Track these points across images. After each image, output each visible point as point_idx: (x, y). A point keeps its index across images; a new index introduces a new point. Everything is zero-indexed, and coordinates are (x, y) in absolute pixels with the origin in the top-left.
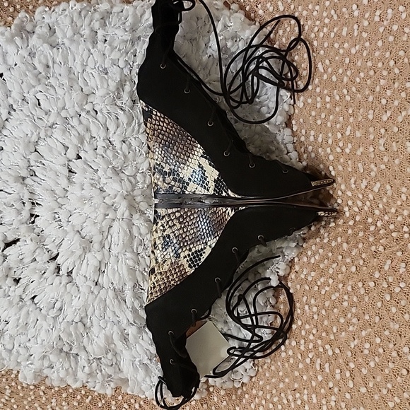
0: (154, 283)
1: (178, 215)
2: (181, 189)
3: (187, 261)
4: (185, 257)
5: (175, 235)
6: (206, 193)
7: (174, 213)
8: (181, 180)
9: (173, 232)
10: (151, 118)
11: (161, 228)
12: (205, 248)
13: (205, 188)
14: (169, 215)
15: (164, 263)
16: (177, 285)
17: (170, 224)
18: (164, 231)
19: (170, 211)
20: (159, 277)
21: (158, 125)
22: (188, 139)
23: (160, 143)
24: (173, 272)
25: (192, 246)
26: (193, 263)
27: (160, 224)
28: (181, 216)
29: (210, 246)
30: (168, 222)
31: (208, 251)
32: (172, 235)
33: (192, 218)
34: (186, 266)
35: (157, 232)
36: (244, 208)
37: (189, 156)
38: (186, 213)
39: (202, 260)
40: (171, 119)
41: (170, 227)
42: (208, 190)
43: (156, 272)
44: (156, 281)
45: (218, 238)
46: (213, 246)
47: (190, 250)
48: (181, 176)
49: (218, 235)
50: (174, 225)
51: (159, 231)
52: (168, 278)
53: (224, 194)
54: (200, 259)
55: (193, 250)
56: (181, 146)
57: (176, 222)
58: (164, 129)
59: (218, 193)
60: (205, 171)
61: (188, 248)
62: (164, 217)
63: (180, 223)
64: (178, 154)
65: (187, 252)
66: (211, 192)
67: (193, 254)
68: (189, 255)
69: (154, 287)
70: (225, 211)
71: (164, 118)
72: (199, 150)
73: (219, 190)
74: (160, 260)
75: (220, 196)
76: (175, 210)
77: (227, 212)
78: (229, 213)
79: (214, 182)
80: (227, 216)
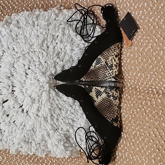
0: (115, 52)
1: (107, 78)
3: (102, 61)
4: (103, 62)
5: (108, 70)
6: (96, 87)
7: (108, 79)
8: (106, 93)
9: (108, 71)
10: (113, 119)
11: (113, 73)
12: (95, 65)
13: (97, 89)
14: (110, 78)
15: (111, 60)
16: (104, 51)
17: (110, 75)
18: (112, 72)
19: (110, 80)
20: (113, 54)
21: (111, 115)
22: (100, 108)
23: (112, 108)
24: (107, 56)
25: (101, 66)
26: (99, 60)
27: (114, 75)
29: (93, 66)
30: (111, 75)
31: (94, 64)
32: (109, 70)
34: (102, 59)
35: (115, 71)
37: (101, 102)
38: (104, 79)
39: (95, 61)
40: (104, 117)
41: (110, 73)
42: (96, 88)
43: (114, 56)
44: (114, 52)
45: (90, 69)
46: (92, 66)
47: (101, 65)
48: (106, 95)
49: (90, 70)
50: (108, 74)
51: (115, 72)
52: (109, 54)
53: (87, 86)
54: (96, 61)
55: (100, 65)
56: (103, 106)
57: (108, 75)
58: (108, 114)
60: (96, 96)
61: (102, 65)
62: (112, 77)
64: (106, 103)
65: (102, 64)
66: (94, 88)
67: (100, 63)
68: (101, 63)
69: (114, 50)
71: (107, 118)
72: (96, 104)
73: (89, 88)
74: (113, 61)
75: (89, 86)
76: (108, 80)
77: (85, 79)
78: (84, 79)
79: (92, 91)
80: (85, 78)
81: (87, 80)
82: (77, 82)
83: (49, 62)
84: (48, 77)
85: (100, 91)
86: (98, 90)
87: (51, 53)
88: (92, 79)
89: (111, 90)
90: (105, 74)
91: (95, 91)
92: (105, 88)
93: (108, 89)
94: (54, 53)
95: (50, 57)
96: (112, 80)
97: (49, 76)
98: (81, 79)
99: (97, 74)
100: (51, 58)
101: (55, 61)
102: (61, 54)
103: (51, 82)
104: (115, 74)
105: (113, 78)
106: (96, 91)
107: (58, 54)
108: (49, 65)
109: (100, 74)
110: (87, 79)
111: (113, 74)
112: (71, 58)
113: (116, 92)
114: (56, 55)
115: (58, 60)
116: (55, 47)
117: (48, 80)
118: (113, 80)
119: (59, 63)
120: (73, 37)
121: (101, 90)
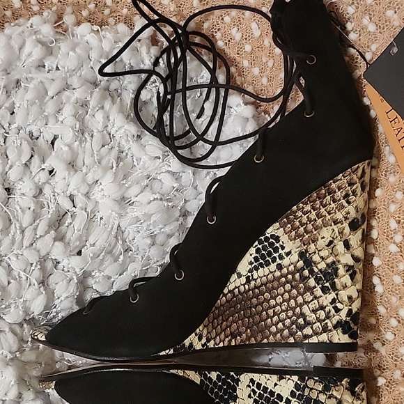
0: (349, 203)
1: (308, 331)
2: (306, 386)
3: (283, 248)
4: (288, 254)
5: (312, 293)
6: (256, 377)
7: (316, 333)
9: (316, 298)
11: (339, 306)
12: (250, 271)
13: (259, 386)
14: (325, 330)
15: (331, 242)
16: (296, 203)
17: (322, 314)
18: (333, 301)
19: (324, 338)
20: (339, 216)
24: (310, 227)
25: (278, 274)
26: (271, 245)
27: (343, 314)
28: (301, 328)
29: (239, 276)
30: (328, 317)
31: (244, 266)
32: (318, 292)
33: (280, 325)
34: (284, 239)
35: (350, 298)
36: (163, 353)
38: (292, 334)
39: (252, 250)
41: (322, 308)
42: (252, 381)
43: (346, 225)
44: (343, 207)
45: (226, 291)
46: (234, 276)
47: (280, 267)
49: (225, 295)
50: (314, 311)
51: (346, 299)
52: (319, 216)
53: (213, 375)
54: (258, 251)
55: (273, 267)
57: (311, 317)
59: (228, 376)
61: (285, 271)
62: (335, 327)
63: (303, 315)
65: (286, 262)
66: (245, 378)
67: (274, 260)
68: (281, 258)
69: (347, 195)
70: (208, 340)
73: (224, 382)
74: (340, 247)
75: (224, 371)
76: (314, 340)
77: (204, 340)
78: (200, 339)
79: (236, 397)
80: (205, 333)
81: (212, 342)
82: (167, 356)
83: (13, 258)
84: (10, 336)
85: (272, 393)
86: (265, 389)
87: (26, 219)
88: (233, 336)
89: (326, 389)
90: (298, 310)
91: (250, 396)
92: (295, 378)
93: (311, 383)
94: (36, 216)
95: (18, 237)
96: (336, 341)
97: (18, 329)
98: (187, 342)
99: (260, 314)
100: (26, 243)
101: (43, 253)
102: (69, 220)
103: (29, 356)
104: (350, 311)
105: (340, 330)
106: (255, 392)
107: (59, 221)
108: (15, 273)
109: (275, 314)
110: (214, 339)
111: (337, 310)
112: (116, 237)
113: (353, 394)
114: (50, 227)
115: (57, 251)
116: (41, 191)
117: (15, 348)
118: (340, 337)
119: (64, 263)
120: (123, 142)
121: (277, 390)
